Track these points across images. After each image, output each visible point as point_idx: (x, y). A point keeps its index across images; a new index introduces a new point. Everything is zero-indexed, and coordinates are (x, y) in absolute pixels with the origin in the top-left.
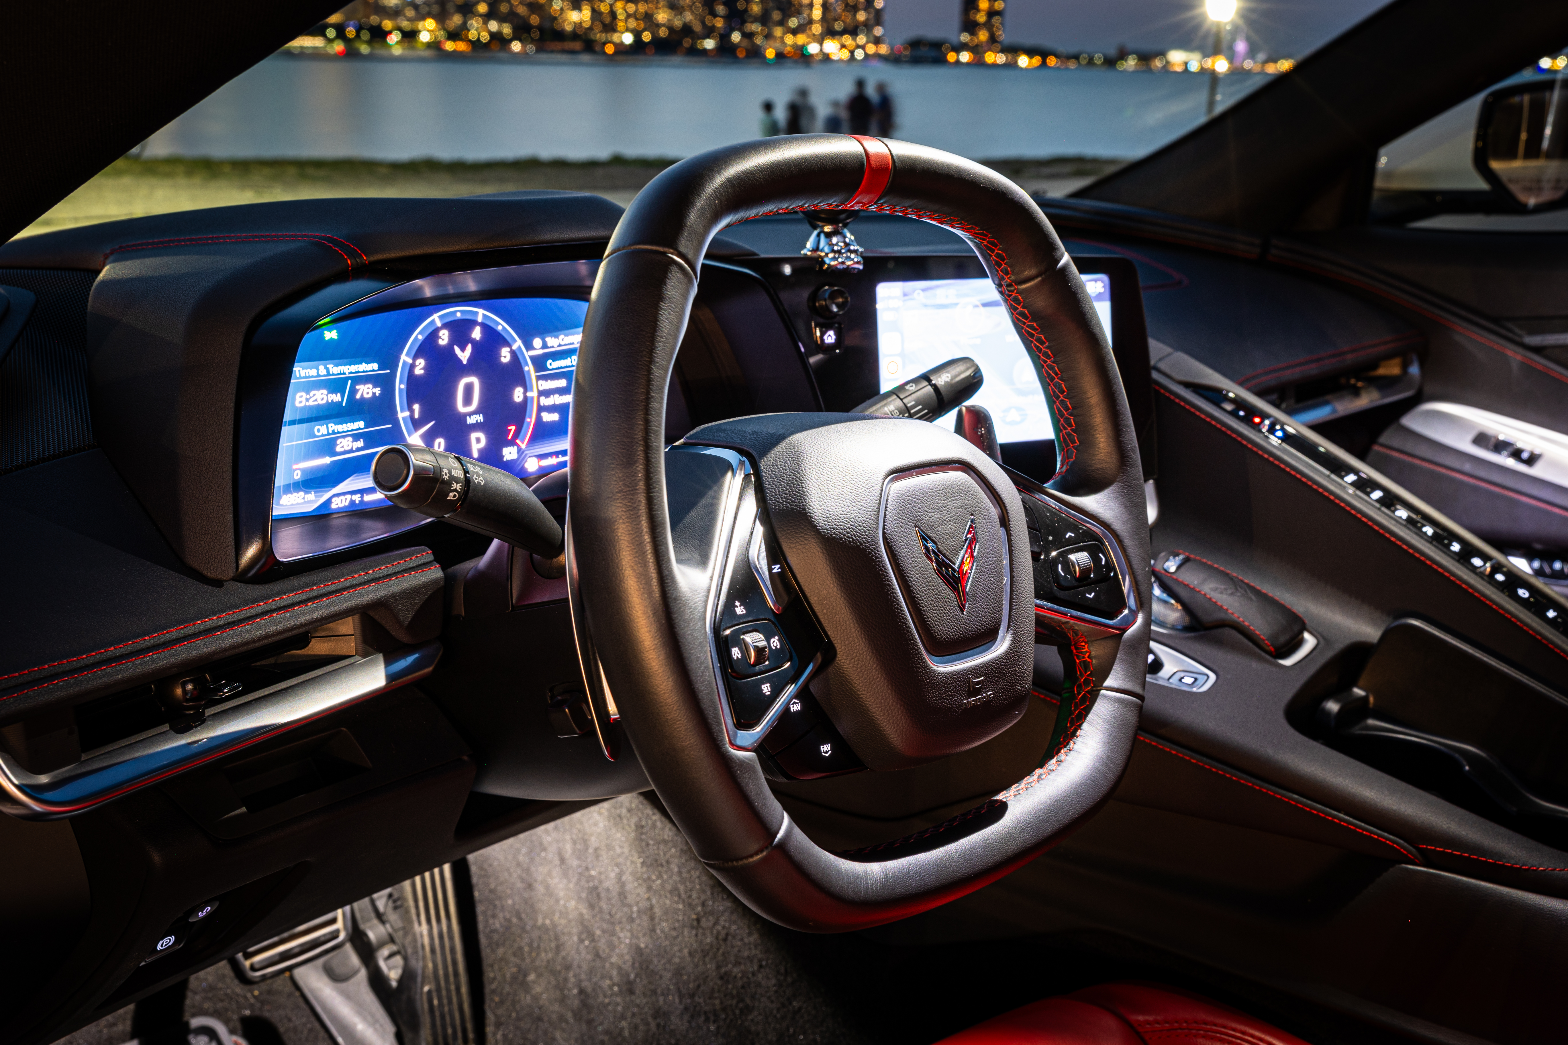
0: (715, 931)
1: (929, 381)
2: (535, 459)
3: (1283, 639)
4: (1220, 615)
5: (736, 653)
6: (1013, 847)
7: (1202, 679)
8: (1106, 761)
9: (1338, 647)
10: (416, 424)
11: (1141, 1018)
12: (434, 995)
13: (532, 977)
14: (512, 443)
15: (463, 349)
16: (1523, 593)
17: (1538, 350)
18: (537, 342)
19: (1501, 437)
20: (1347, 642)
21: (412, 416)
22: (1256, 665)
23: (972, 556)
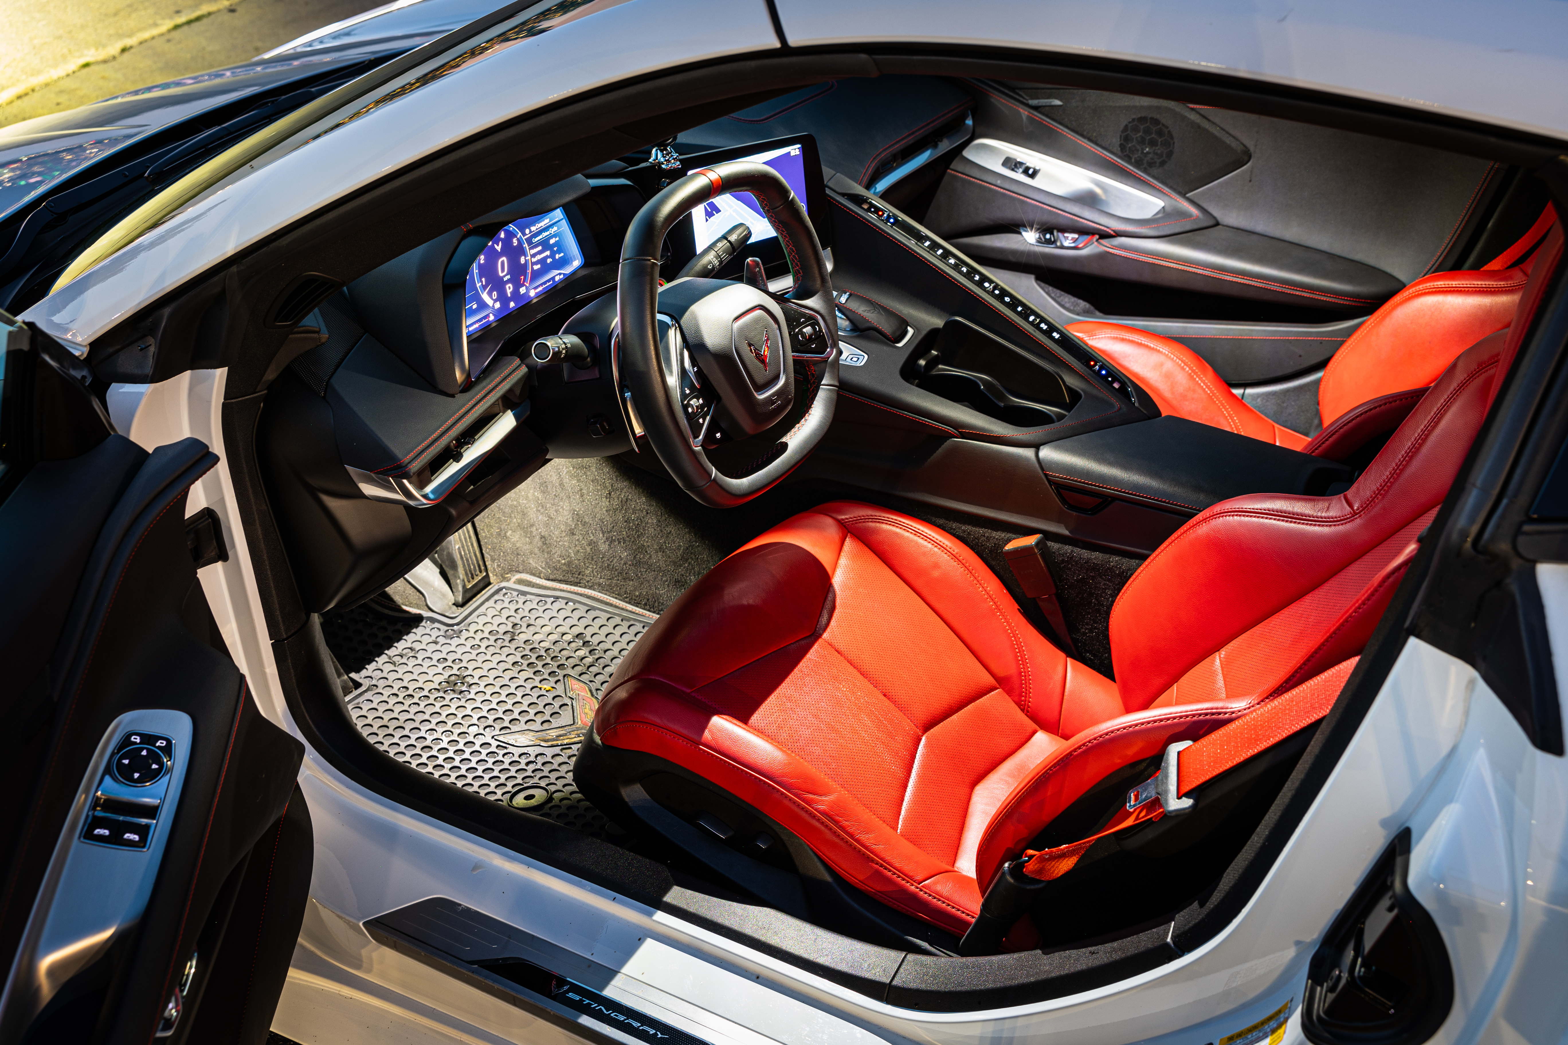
0: (620, 499)
1: (726, 239)
2: (533, 290)
3: (898, 333)
4: (868, 325)
5: (690, 410)
6: (793, 462)
7: (861, 358)
8: (825, 418)
9: (924, 332)
10: (484, 287)
11: (843, 517)
12: (461, 549)
13: (509, 533)
14: (523, 285)
15: (498, 246)
16: (1007, 299)
17: (1036, 108)
18: (527, 231)
19: (1018, 160)
20: (928, 329)
21: (482, 284)
22: (885, 348)
23: (767, 346)
